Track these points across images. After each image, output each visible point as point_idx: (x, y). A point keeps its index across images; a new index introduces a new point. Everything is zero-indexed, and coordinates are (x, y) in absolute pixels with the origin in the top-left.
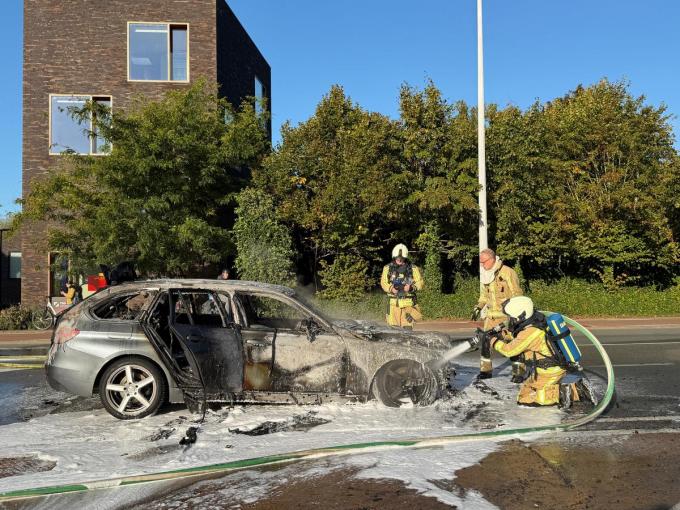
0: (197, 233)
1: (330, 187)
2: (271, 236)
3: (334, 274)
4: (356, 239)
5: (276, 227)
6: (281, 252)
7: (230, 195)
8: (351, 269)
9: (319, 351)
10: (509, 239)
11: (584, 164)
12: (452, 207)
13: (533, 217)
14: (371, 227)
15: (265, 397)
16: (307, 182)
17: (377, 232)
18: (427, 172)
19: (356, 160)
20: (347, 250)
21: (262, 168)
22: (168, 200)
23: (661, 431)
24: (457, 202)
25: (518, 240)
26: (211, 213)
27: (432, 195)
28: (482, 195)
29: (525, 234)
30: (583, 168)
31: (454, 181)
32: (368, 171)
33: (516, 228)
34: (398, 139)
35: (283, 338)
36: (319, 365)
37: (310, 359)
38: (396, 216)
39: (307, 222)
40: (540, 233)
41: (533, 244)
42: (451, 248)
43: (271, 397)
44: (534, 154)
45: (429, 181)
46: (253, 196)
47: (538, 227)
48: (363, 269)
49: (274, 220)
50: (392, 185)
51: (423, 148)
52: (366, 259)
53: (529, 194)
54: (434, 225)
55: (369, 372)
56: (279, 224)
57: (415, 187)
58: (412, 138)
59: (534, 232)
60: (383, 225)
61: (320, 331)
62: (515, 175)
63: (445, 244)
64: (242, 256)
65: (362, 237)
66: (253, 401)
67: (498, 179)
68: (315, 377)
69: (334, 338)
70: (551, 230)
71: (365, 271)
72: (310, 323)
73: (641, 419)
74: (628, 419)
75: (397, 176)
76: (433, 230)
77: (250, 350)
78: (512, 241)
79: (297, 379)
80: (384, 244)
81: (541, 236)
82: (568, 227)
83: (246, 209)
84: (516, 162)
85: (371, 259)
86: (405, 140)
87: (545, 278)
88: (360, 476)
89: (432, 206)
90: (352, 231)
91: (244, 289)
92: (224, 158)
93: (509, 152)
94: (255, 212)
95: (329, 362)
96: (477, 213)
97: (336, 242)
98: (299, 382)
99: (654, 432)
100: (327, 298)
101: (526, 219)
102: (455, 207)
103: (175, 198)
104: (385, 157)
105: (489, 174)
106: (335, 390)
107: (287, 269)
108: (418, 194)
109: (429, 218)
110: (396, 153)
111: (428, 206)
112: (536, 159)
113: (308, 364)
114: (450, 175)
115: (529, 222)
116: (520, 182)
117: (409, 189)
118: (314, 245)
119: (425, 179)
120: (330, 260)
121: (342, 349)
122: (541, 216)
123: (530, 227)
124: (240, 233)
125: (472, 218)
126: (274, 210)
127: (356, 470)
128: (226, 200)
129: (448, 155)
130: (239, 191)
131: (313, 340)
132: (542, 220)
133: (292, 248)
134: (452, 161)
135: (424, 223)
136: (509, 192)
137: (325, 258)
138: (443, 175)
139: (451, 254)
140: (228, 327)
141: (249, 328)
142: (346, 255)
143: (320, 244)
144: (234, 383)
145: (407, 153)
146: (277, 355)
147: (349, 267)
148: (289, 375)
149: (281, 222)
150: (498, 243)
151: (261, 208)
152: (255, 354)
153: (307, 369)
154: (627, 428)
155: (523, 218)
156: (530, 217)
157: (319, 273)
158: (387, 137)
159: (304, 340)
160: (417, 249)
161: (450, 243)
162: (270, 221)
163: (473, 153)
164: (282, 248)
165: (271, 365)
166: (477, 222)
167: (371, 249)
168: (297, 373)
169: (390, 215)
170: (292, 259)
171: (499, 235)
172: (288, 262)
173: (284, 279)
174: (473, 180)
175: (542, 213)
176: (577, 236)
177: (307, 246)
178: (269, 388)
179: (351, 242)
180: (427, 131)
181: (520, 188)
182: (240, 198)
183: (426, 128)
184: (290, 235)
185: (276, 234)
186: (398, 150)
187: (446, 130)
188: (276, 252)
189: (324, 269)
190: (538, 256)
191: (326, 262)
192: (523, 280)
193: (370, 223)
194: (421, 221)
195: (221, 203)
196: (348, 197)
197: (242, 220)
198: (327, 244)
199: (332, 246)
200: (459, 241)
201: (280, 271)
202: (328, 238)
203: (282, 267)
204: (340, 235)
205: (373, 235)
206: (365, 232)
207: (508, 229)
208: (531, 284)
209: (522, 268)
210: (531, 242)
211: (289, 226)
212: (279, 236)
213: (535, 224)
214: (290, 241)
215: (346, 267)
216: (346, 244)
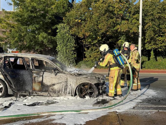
0: (44, 38)
1: (88, 23)
2: (68, 40)
3: (89, 53)
4: (97, 41)
5: (70, 37)
6: (71, 45)
7: (56, 26)
8: (95, 51)
10: (150, 43)
12: (129, 31)
13: (158, 35)
14: (102, 38)
15: (40, 93)
16: (81, 22)
17: (104, 39)
18: (123, 19)
19: (97, 14)
21: (66, 16)
22: (35, 27)
24: (131, 29)
25: (152, 43)
26: (50, 31)
27: (123, 27)
28: (140, 27)
29: (155, 41)
31: (131, 22)
32: (101, 18)
33: (152, 39)
34: (113, 7)
35: (46, 74)
36: (58, 83)
37: (54, 81)
38: (110, 34)
39: (80, 35)
40: (161, 40)
41: (158, 44)
43: (42, 94)
44: (159, 13)
45: (123, 22)
46: (63, 26)
47: (160, 38)
50: (109, 23)
51: (121, 10)
53: (157, 27)
54: (124, 37)
55: (74, 86)
56: (71, 36)
58: (117, 7)
59: (158, 40)
60: (107, 37)
62: (152, 20)
64: (59, 46)
65: (99, 41)
66: (36, 95)
67: (146, 21)
68: (56, 87)
69: (64, 75)
70: (164, 40)
73: (164, 106)
74: (159, 106)
75: (111, 20)
76: (124, 39)
77: (35, 78)
78: (151, 43)
79: (50, 88)
81: (161, 42)
83: (60, 30)
84: (153, 16)
86: (115, 7)
87: (162, 56)
90: (96, 39)
91: (34, 57)
92: (54, 13)
93: (151, 12)
94: (63, 31)
95: (61, 83)
96: (138, 33)
97: (90, 42)
98: (51, 89)
100: (87, 61)
101: (156, 36)
102: (131, 31)
103: (37, 26)
104: (107, 13)
105: (143, 20)
107: (73, 51)
108: (118, 26)
109: (123, 35)
111: (121, 30)
112: (159, 14)
113: (54, 83)
114: (130, 20)
115: (157, 37)
116: (153, 22)
117: (116, 24)
118: (83, 43)
119: (121, 21)
120: (88, 48)
122: (161, 34)
123: (157, 38)
124: (58, 38)
125: (136, 35)
126: (69, 31)
129: (130, 13)
130: (58, 24)
131: (56, 75)
132: (162, 36)
133: (75, 44)
134: (131, 15)
135: (120, 36)
136: (149, 26)
137: (86, 48)
138: (128, 20)
141: (35, 70)
142: (94, 46)
143: (85, 43)
145: (116, 12)
146: (43, 80)
147: (94, 51)
148: (48, 86)
150: (146, 44)
151: (65, 30)
152: (36, 79)
153: (54, 85)
155: (155, 35)
156: (157, 35)
157: (84, 52)
158: (109, 6)
159: (53, 75)
160: (118, 45)
162: (68, 34)
163: (138, 12)
165: (42, 83)
166: (138, 36)
168: (50, 86)
169: (108, 34)
170: (75, 47)
171: (146, 41)
172: (74, 49)
174: (138, 22)
177: (81, 43)
178: (41, 91)
179: (95, 42)
180: (122, 4)
181: (154, 25)
182: (59, 26)
183: (122, 3)
184: (74, 39)
185: (70, 39)
186: (113, 11)
187: (130, 4)
188: (70, 45)
189: (86, 51)
190: (159, 48)
191: (87, 49)
192: (154, 57)
193: (102, 36)
194: (120, 35)
195: (53, 28)
196: (94, 27)
197: (59, 34)
198: (87, 43)
199: (89, 43)
200: (132, 43)
201: (71, 51)
202: (88, 41)
203: (72, 50)
204: (92, 40)
205: (103, 40)
206: (100, 39)
207: (149, 39)
208: (157, 58)
209: (154, 52)
210: (157, 43)
211: (74, 36)
212: (71, 40)
213: (159, 37)
214: (74, 41)
215: (93, 51)
216: (93, 43)
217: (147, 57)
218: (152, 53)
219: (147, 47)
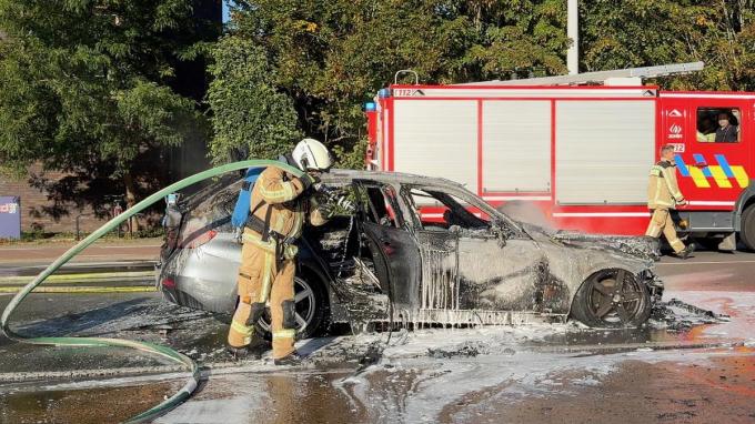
0: (151, 102)
2: (269, 110)
5: (275, 96)
6: (282, 133)
7: (196, 46)
9: (512, 259)
11: (712, 11)
16: (317, 30)
22: (105, 52)
26: (169, 72)
27: (503, 52)
31: (529, 33)
35: (467, 244)
36: (510, 276)
37: (500, 271)
39: (319, 90)
45: (491, 31)
46: (239, 49)
49: (270, 85)
50: (445, 37)
55: (573, 284)
56: (276, 92)
57: (473, 40)
61: (512, 234)
62: (619, 26)
64: (221, 138)
67: (592, 30)
68: (506, 291)
69: (529, 243)
75: (449, 24)
79: (484, 294)
83: (229, 68)
89: (504, 69)
94: (244, 72)
95: (525, 272)
97: (358, 120)
103: (119, 49)
106: (530, 308)
108: (479, 51)
111: (497, 67)
113: (499, 275)
114: (522, 23)
116: (623, 37)
117: (467, 43)
121: (539, 257)
124: (219, 104)
126: (269, 70)
128: (189, 54)
130: (214, 41)
131: (504, 245)
136: (609, 50)
138: (512, 23)
140: (402, 228)
141: (423, 230)
143: (332, 121)
146: (461, 263)
148: (476, 288)
149: (281, 89)
153: (497, 281)
159: (495, 245)
162: (265, 87)
164: (285, 128)
168: (484, 287)
174: (560, 32)
181: (624, 44)
182: (217, 50)
184: (294, 108)
185: (274, 108)
188: (275, 133)
189: (339, 159)
191: (342, 149)
195: (184, 57)
196: (383, 54)
197: (223, 85)
198: (342, 122)
202: (347, 113)
211: (294, 94)
212: (280, 110)
214: (295, 117)
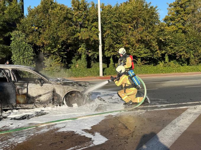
1: (47, 31)
2: (25, 48)
3: (49, 62)
4: (57, 49)
5: (27, 45)
6: (29, 54)
7: (8, 33)
8: (55, 60)
9: (44, 89)
10: (109, 50)
11: (132, 25)
12: (90, 39)
13: (116, 42)
14: (62, 45)
15: (24, 106)
16: (38, 29)
18: (81, 26)
19: (56, 21)
20: (54, 53)
21: (21, 23)
23: (155, 110)
24: (91, 37)
25: (111, 50)
26: (1, 39)
27: (83, 34)
28: (100, 35)
29: (114, 48)
30: (132, 26)
31: (90, 30)
32: (60, 25)
33: (111, 46)
34: (71, 14)
35: (31, 85)
36: (44, 94)
37: (41, 92)
38: (71, 41)
39: (38, 43)
40: (118, 48)
42: (90, 53)
43: (27, 106)
44: (116, 21)
45: (82, 29)
46: (18, 33)
48: (60, 60)
49: (26, 42)
50: (69, 31)
51: (80, 18)
52: (61, 57)
53: (115, 35)
55: (62, 95)
56: (28, 44)
57: (77, 32)
58: (76, 14)
59: (116, 47)
60: (67, 45)
61: (45, 82)
62: (110, 28)
63: (88, 51)
64: (14, 56)
65: (59, 49)
66: (20, 108)
67: (105, 29)
68: (42, 98)
69: (50, 85)
71: (60, 61)
72: (41, 80)
73: (148, 106)
75: (71, 28)
76: (84, 47)
77: (18, 90)
78: (110, 50)
79: (36, 99)
80: (67, 51)
82: (127, 46)
83: (15, 38)
84: (111, 24)
85: (62, 57)
86: (73, 15)
88: (59, 131)
89: (83, 38)
90: (55, 47)
91: (15, 68)
92: (6, 19)
93: (108, 20)
94: (18, 39)
95: (48, 93)
96: (98, 41)
97: (50, 51)
98: (37, 100)
99: (152, 110)
100: (47, 70)
101: (114, 43)
102: (91, 39)
104: (67, 21)
105: (102, 27)
106: (50, 102)
107: (32, 60)
108: (78, 34)
109: (82, 42)
110: (70, 19)
111: (82, 38)
112: (117, 23)
113: (40, 94)
114: (89, 28)
115: (115, 44)
116: (112, 31)
117: (75, 32)
118: (41, 52)
119: (81, 29)
120: (48, 57)
121: (53, 88)
122: (119, 42)
123: (115, 46)
124: (13, 47)
125: (96, 42)
126: (26, 39)
127: (58, 129)
128: (7, 35)
129: (88, 20)
130: (12, 32)
131: (42, 85)
132: (119, 44)
133: (33, 53)
134: (90, 23)
136: (108, 34)
137: (46, 57)
138: (87, 27)
139: (90, 55)
140: (9, 82)
141: (18, 82)
142: (53, 55)
143: (44, 51)
144: (13, 102)
145: (74, 19)
146: (28, 91)
148: (33, 98)
149: (29, 43)
150: (105, 51)
151: (21, 38)
152: (20, 91)
153: (40, 96)
154: (144, 109)
155: (113, 43)
156: (115, 42)
157: (44, 62)
158: (67, 13)
159: (39, 86)
160: (78, 53)
161: (89, 51)
162: (24, 43)
163: (97, 20)
164: (29, 53)
165: (26, 95)
166: (98, 44)
167: (62, 53)
168: (36, 97)
169: (69, 41)
170: (33, 56)
171: (105, 48)
172: (32, 58)
173: (31, 64)
174: (97, 30)
175: (119, 41)
176: (130, 49)
177: (39, 52)
178: (26, 103)
179: (55, 51)
180: (81, 12)
181: (112, 33)
182: (13, 34)
183: (81, 10)
184: (32, 48)
185: (27, 48)
186: (71, 18)
187: (87, 12)
188: (27, 54)
189: (46, 60)
190: (118, 55)
192: (113, 63)
193: (62, 44)
194: (80, 43)
195: (5, 36)
196: (53, 35)
197: (14, 42)
198: (46, 51)
199: (48, 52)
200: (92, 50)
201: (29, 61)
202: (47, 49)
203: (30, 59)
204: (51, 48)
205: (63, 48)
206: (60, 47)
207: (108, 46)
208: (115, 65)
209: (113, 59)
210: (116, 51)
211: (32, 45)
212: (28, 48)
213: (117, 45)
214: (32, 50)
215: (53, 59)
216: (53, 51)
217: (106, 64)
218: (111, 60)
219: (106, 54)
